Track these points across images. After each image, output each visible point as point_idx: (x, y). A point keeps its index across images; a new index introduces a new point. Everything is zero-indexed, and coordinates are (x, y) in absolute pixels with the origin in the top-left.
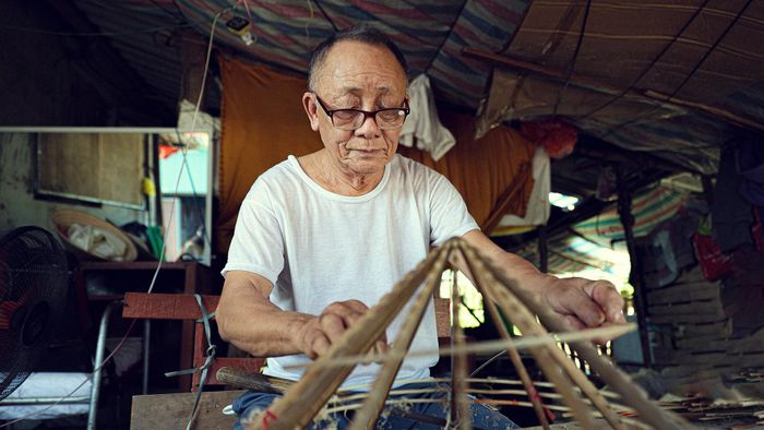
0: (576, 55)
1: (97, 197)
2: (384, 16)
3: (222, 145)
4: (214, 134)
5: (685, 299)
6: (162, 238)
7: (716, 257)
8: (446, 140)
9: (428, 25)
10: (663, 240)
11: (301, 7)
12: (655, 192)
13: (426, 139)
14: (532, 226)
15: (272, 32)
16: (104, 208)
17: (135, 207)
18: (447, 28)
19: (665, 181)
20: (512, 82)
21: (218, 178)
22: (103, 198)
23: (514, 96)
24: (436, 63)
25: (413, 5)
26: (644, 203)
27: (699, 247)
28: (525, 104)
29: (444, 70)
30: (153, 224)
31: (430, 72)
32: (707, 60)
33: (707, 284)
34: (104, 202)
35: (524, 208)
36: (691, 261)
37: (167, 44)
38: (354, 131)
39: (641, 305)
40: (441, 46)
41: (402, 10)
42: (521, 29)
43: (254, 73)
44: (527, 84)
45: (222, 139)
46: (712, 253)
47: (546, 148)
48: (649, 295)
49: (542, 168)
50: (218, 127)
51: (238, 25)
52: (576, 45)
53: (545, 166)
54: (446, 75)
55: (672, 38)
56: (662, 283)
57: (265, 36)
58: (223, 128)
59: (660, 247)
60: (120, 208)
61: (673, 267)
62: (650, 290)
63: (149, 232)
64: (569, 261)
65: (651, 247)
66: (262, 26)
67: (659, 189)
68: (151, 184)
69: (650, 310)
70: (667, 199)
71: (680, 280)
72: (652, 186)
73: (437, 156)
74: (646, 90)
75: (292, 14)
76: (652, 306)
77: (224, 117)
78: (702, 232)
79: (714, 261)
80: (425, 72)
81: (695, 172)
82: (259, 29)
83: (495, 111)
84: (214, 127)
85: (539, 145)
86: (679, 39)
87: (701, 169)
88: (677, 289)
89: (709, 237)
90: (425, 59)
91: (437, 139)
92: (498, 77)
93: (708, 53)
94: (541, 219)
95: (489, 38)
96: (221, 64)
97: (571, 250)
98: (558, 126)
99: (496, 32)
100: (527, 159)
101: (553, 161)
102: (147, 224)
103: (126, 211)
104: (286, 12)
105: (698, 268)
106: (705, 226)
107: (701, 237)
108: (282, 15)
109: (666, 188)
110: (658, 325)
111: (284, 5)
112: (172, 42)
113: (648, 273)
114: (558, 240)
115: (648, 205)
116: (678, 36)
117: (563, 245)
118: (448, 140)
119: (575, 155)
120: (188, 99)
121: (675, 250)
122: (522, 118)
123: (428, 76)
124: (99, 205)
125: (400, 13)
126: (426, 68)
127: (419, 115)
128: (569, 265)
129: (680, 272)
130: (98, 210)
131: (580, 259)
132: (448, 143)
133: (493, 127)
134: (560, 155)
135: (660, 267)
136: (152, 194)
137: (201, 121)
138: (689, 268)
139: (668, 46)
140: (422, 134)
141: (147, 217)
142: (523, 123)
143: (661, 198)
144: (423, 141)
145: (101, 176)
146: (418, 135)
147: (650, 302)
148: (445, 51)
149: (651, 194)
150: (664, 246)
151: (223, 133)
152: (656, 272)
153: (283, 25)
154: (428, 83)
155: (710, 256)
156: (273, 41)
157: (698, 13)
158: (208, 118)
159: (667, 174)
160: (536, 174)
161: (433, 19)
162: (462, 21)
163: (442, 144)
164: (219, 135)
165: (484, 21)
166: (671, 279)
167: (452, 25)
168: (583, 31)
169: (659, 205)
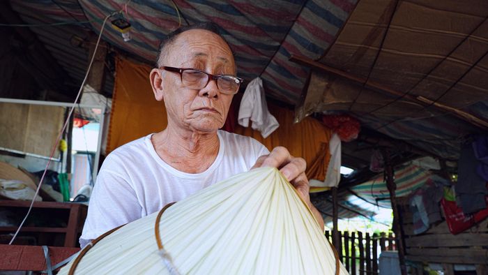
0: (373, 65)
1: (22, 151)
2: (234, 31)
3: (111, 119)
4: (106, 110)
5: (435, 246)
6: (69, 181)
7: (459, 217)
8: (272, 124)
9: (265, 40)
10: (418, 201)
11: (173, 21)
12: (408, 168)
13: (258, 121)
14: (328, 187)
15: (153, 39)
16: (26, 158)
17: (52, 159)
18: (278, 44)
19: (415, 162)
20: (324, 84)
21: (106, 141)
22: (27, 152)
23: (324, 94)
24: (268, 70)
25: (255, 23)
26: (402, 174)
27: (445, 208)
28: (331, 100)
29: (273, 75)
30: (64, 171)
31: (264, 76)
32: (467, 75)
33: (452, 236)
34: (27, 154)
35: (324, 175)
36: (440, 219)
37: (80, 46)
38: (199, 90)
39: (402, 247)
40: (273, 57)
41: (247, 27)
42: (336, 42)
43: (139, 70)
44: (334, 87)
45: (112, 114)
46: (455, 214)
47: (339, 134)
48: (407, 240)
49: (335, 147)
50: (110, 105)
51: (121, 25)
52: (374, 58)
53: (338, 146)
54: (274, 78)
55: (444, 57)
56: (416, 232)
57: (147, 42)
58: (113, 106)
59: (416, 206)
60: (39, 159)
61: (426, 221)
62: (407, 236)
63: (59, 177)
64: (345, 210)
65: (408, 206)
66: (145, 34)
67: (411, 166)
68: (65, 144)
69: (408, 250)
70: (417, 173)
71: (430, 231)
72: (405, 164)
73: (265, 135)
74: (418, 96)
75: (167, 26)
76: (409, 248)
77: (115, 99)
78: (449, 199)
79: (457, 219)
80: (259, 76)
81: (435, 156)
82: (143, 36)
83: (310, 104)
84: (107, 104)
85: (334, 132)
86: (448, 58)
87: (440, 154)
88: (428, 237)
89: (454, 203)
90: (261, 66)
91: (266, 122)
92: (315, 80)
93: (469, 70)
94: (334, 183)
95: (307, 51)
96: (116, 62)
97: (348, 203)
98: (348, 119)
99: (313, 48)
100: (326, 141)
101: (343, 143)
102: (59, 172)
103: (44, 161)
104: (163, 24)
105: (445, 224)
106: (450, 194)
107: (448, 202)
108: (160, 26)
109: (416, 166)
110: (414, 262)
111: (162, 19)
112: (83, 45)
113: (406, 224)
114: (341, 197)
115: (404, 176)
116: (448, 56)
117: (344, 200)
118: (274, 123)
119: (358, 140)
120: (90, 85)
121: (427, 210)
122: (325, 112)
123: (261, 79)
124: (23, 156)
125: (245, 30)
126: (260, 73)
127: (254, 105)
128: (345, 213)
129: (431, 225)
130: (22, 159)
131: (354, 209)
132: (274, 126)
133: (307, 115)
134: (348, 140)
135: (415, 221)
136: (65, 151)
137: (97, 100)
138: (437, 223)
139: (440, 63)
140: (256, 119)
141: (60, 166)
142: (325, 116)
143: (413, 172)
144: (256, 123)
145: (27, 135)
146: (252, 119)
147: (407, 245)
148: (275, 61)
149: (406, 169)
150: (418, 205)
151: (113, 110)
152: (412, 223)
153: (161, 34)
154: (261, 84)
155: (454, 216)
156: (153, 46)
157: (466, 39)
158: (103, 98)
159: (416, 156)
160: (332, 151)
161: (268, 36)
162: (289, 39)
163: (270, 126)
164: (109, 111)
165: (305, 39)
166: (423, 230)
167: (282, 42)
168: (381, 47)
169: (411, 176)
